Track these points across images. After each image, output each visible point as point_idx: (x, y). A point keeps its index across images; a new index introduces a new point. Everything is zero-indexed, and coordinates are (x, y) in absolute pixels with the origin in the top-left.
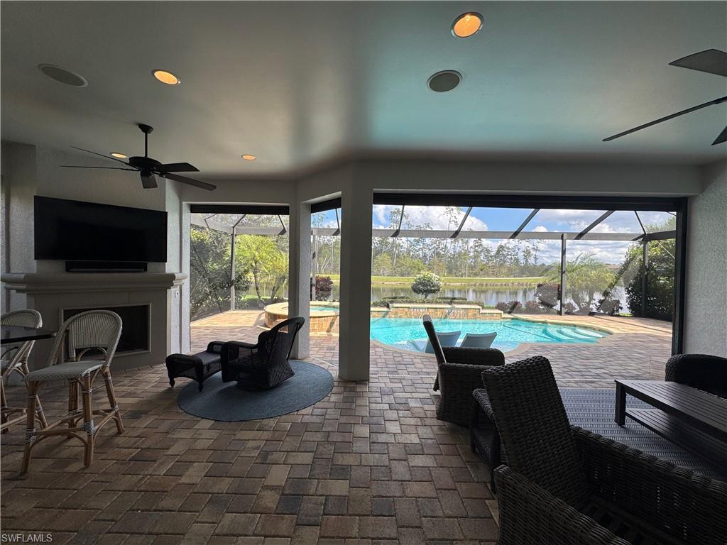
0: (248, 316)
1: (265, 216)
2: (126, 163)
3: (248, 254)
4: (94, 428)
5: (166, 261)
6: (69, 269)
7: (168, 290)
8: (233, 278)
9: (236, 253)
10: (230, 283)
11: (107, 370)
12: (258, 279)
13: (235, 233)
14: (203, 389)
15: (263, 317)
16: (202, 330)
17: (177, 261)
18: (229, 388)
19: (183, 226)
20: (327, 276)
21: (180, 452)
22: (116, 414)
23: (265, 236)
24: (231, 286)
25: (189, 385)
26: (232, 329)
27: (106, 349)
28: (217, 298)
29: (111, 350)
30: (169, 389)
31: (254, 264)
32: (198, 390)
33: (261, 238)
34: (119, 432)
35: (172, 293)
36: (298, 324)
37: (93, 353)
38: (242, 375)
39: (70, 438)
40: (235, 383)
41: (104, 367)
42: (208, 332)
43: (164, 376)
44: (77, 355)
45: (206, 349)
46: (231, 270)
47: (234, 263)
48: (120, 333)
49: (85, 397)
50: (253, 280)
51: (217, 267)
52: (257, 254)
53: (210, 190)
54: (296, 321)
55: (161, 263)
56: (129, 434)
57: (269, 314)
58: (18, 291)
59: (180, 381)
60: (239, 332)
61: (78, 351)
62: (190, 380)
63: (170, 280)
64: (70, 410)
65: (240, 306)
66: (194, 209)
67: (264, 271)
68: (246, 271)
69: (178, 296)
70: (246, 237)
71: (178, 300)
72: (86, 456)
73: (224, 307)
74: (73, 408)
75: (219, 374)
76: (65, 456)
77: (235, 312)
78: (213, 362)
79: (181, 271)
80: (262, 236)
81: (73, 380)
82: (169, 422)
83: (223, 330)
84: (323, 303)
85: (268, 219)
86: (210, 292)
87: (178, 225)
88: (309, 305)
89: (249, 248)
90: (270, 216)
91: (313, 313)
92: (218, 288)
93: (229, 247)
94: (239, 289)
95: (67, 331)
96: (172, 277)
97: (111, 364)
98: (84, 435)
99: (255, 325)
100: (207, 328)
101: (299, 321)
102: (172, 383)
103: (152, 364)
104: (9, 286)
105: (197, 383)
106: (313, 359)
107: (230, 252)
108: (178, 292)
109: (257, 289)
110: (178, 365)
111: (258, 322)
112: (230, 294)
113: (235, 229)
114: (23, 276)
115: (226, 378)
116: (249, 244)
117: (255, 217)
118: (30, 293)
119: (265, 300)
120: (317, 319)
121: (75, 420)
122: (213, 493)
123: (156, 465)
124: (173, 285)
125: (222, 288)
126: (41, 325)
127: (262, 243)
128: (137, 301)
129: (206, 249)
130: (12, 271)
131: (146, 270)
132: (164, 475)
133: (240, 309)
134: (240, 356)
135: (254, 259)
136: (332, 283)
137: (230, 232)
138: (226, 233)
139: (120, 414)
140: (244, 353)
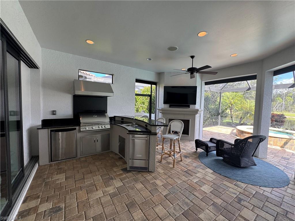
0: (227, 129)
1: (237, 82)
2: (187, 71)
3: (227, 101)
4: (176, 157)
5: (196, 104)
6: (170, 106)
7: (196, 115)
8: (220, 112)
9: (222, 101)
10: (218, 114)
11: (179, 139)
12: (232, 113)
13: (222, 92)
14: (208, 156)
15: (235, 131)
16: (206, 132)
17: (199, 104)
18: (219, 159)
19: (202, 91)
20: (281, 113)
21: (200, 177)
22: (181, 154)
23: (237, 92)
24: (219, 115)
25: (202, 152)
26: (219, 134)
27: (179, 132)
28: (212, 120)
29: (181, 133)
30: (195, 151)
31: (230, 106)
32: (206, 156)
33: (235, 93)
34: (181, 161)
35: (197, 116)
36: (261, 139)
37: (176, 133)
38: (226, 156)
39: (170, 156)
40: (221, 158)
41: (179, 138)
42: (209, 133)
43: (194, 146)
44: (172, 132)
45: (209, 140)
46: (219, 108)
47: (221, 105)
48: (183, 128)
49: (174, 146)
50: (230, 113)
51: (213, 107)
52: (232, 101)
53: (215, 74)
54: (260, 137)
55: (194, 105)
56: (184, 162)
57: (239, 130)
58: (160, 112)
59: (200, 150)
60: (222, 136)
61: (173, 132)
62: (203, 151)
63: (197, 111)
64: (170, 148)
65: (223, 124)
66: (207, 84)
67: (236, 109)
68: (226, 109)
69: (199, 117)
70: (227, 93)
71: (199, 119)
72: (174, 164)
73: (215, 124)
74: (171, 148)
75: (215, 152)
76: (169, 161)
77: (220, 126)
78: (213, 146)
79: (200, 108)
80: (236, 92)
81: (171, 140)
82: (196, 164)
83: (215, 133)
84: (277, 129)
85: (239, 83)
86: (210, 117)
87: (200, 91)
88: (269, 130)
89: (228, 98)
90: (240, 82)
91: (271, 134)
92: (213, 115)
93: (218, 99)
94: (222, 117)
95: (170, 125)
96: (198, 110)
97: (181, 138)
98: (173, 157)
99: (231, 134)
100: (208, 131)
101: (262, 137)
102: (197, 150)
103: (190, 141)
104: (159, 111)
105: (206, 153)
106: (270, 161)
107: (219, 100)
108: (199, 116)
109: (232, 117)
110: (199, 143)
111: (232, 133)
112: (218, 119)
113: (222, 90)
114: (161, 109)
115: (218, 155)
116: (228, 96)
117: (231, 83)
118: (162, 113)
119: (236, 123)
120: (273, 138)
121: (171, 152)
122: (214, 202)
123: (192, 177)
124: (198, 113)
125: (215, 116)
126: (165, 122)
127: (235, 95)
128: (186, 118)
129: (209, 100)
130: (159, 107)
131: (189, 107)
132: (195, 183)
133: (222, 125)
134: (224, 147)
135: (230, 103)
136: (285, 118)
137: (219, 92)
138: (217, 92)
139: (182, 155)
140: (226, 146)
